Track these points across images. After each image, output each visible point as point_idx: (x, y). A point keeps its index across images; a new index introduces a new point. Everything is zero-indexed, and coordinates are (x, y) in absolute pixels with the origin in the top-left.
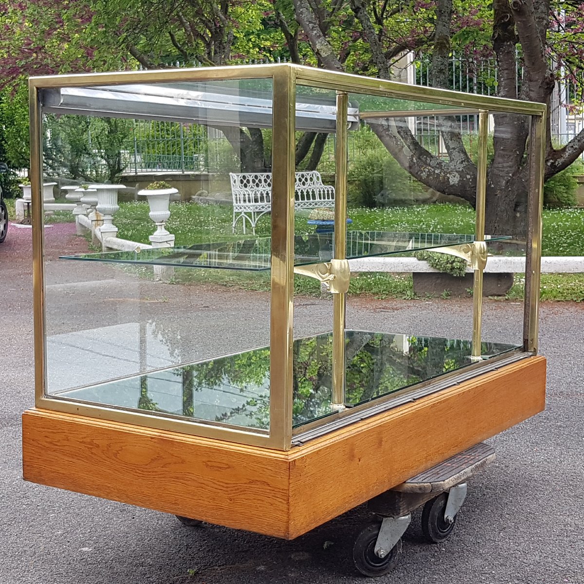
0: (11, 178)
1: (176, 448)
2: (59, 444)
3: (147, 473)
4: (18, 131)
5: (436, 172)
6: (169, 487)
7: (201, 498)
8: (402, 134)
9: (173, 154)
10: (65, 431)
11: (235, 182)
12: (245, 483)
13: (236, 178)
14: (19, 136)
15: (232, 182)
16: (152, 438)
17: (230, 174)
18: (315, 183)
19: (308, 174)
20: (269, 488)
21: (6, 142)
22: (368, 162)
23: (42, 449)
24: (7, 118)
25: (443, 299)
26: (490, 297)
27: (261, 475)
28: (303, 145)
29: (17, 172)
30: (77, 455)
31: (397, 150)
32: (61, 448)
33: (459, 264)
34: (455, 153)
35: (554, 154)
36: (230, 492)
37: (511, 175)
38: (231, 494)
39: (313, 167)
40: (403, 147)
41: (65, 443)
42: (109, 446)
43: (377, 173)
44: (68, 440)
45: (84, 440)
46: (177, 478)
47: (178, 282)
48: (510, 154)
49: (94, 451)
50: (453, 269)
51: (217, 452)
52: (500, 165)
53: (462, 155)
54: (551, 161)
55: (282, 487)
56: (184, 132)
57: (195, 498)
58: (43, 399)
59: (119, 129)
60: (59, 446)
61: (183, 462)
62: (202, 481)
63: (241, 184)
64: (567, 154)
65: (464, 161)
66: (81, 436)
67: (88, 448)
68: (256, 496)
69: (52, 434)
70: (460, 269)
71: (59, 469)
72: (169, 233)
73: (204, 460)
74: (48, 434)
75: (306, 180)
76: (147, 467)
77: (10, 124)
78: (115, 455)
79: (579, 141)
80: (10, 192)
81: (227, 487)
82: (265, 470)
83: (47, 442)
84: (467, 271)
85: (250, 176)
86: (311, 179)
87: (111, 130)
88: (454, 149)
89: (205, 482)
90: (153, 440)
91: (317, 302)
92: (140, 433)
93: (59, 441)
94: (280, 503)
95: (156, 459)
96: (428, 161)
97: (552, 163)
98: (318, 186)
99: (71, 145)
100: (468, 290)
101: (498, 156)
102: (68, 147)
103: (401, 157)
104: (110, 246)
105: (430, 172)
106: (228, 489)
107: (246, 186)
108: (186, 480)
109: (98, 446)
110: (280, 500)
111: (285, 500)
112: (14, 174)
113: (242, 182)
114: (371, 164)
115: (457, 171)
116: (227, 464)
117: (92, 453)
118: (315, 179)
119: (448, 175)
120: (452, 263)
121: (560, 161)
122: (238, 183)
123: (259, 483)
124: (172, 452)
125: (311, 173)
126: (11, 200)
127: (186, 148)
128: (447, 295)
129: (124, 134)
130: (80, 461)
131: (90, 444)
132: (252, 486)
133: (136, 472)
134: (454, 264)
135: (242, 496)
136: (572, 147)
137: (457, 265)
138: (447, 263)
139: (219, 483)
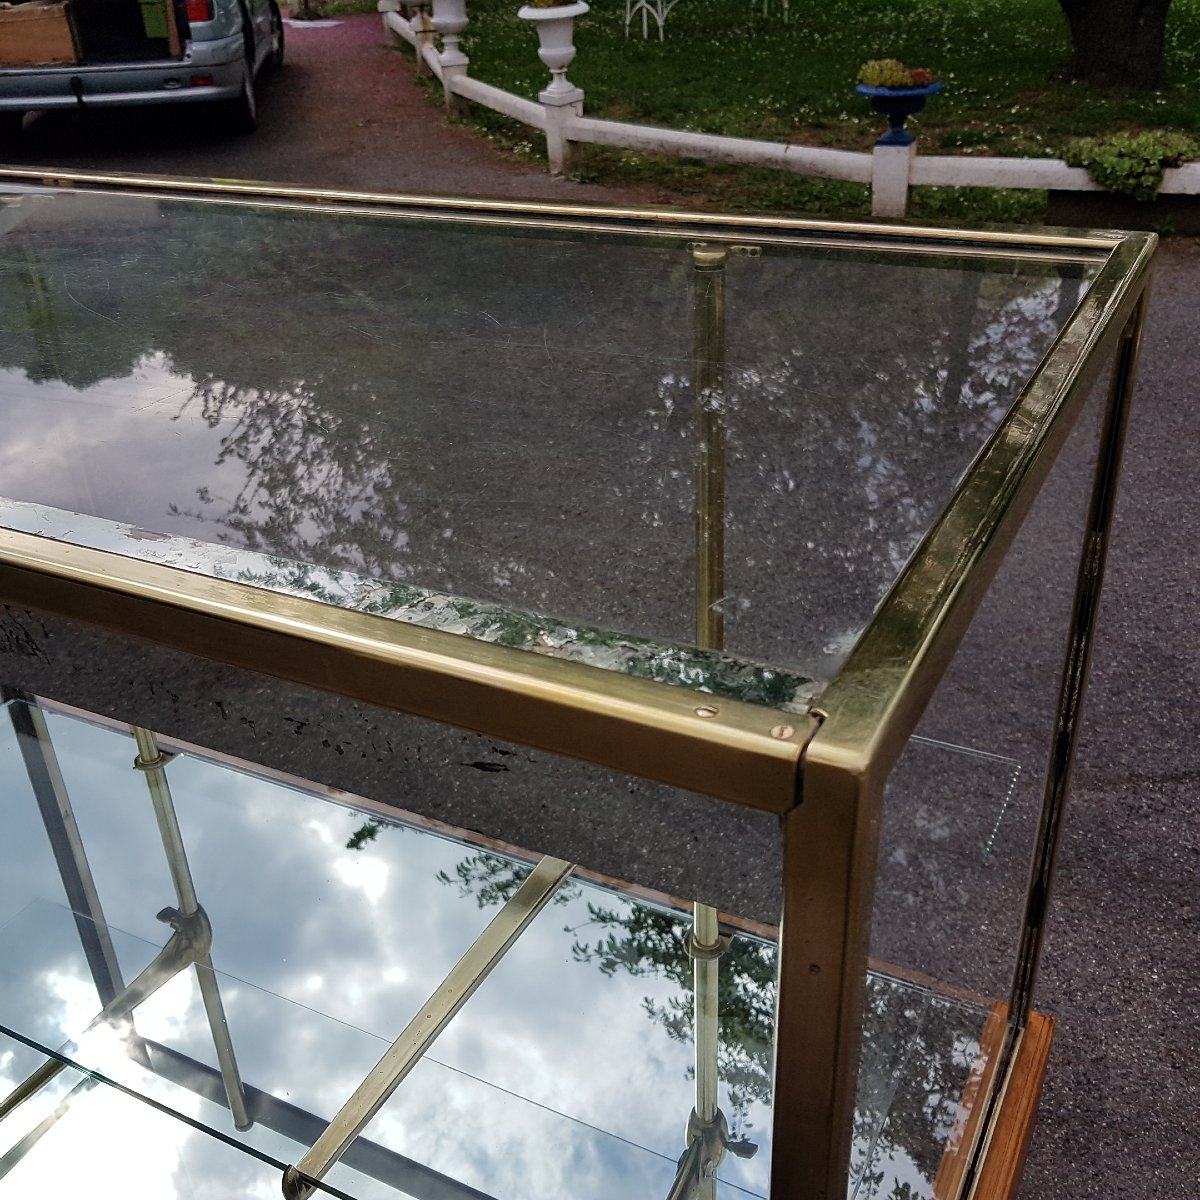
33: (1150, 179)
47: (594, 178)
50: (1139, 185)
70: (1152, 188)
72: (573, 87)
84: (1162, 191)
104: (460, 93)
120: (1136, 177)
134: (1142, 179)
137: (1148, 181)
138: (1128, 176)
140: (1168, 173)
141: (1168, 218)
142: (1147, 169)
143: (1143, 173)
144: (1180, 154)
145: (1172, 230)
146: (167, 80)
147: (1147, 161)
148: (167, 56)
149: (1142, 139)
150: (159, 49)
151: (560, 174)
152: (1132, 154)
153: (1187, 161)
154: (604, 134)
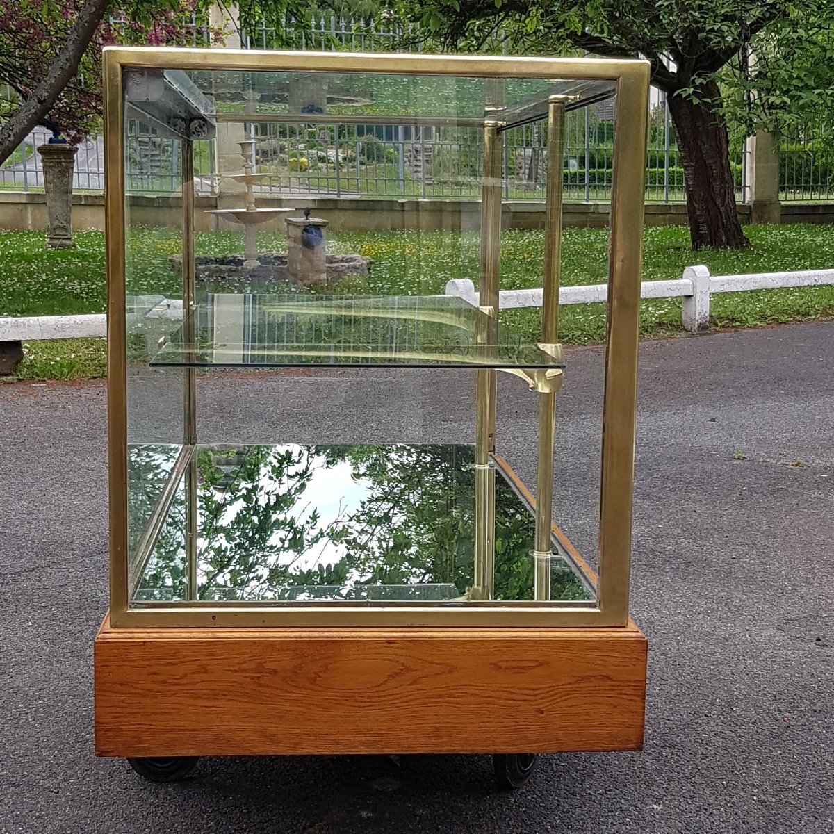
2: (182, 681)
3: (377, 699)
6: (424, 713)
7: (487, 719)
10: (201, 658)
12: (570, 683)
16: (389, 642)
20: (612, 683)
23: (142, 695)
27: (596, 667)
30: (226, 693)
32: (188, 687)
36: (540, 701)
38: (542, 704)
41: (202, 677)
42: (298, 668)
44: (206, 672)
45: (244, 666)
46: (440, 696)
49: (264, 681)
51: (518, 646)
55: (633, 678)
58: (130, 611)
60: (184, 685)
61: (452, 670)
62: (489, 693)
66: (236, 661)
67: (252, 678)
68: (587, 698)
69: (167, 668)
73: (493, 661)
74: (156, 669)
76: (378, 689)
78: (313, 680)
81: (536, 695)
82: (605, 658)
83: (154, 682)
89: (493, 694)
90: (392, 645)
92: (363, 637)
93: (184, 676)
94: (628, 703)
95: (397, 674)
106: (537, 697)
108: (458, 697)
109: (275, 672)
110: (631, 697)
111: (638, 696)
116: (537, 661)
117: (260, 685)
123: (592, 679)
124: (430, 659)
130: (231, 703)
131: (257, 670)
132: (580, 685)
133: (356, 701)
135: (562, 704)
139: (521, 691)
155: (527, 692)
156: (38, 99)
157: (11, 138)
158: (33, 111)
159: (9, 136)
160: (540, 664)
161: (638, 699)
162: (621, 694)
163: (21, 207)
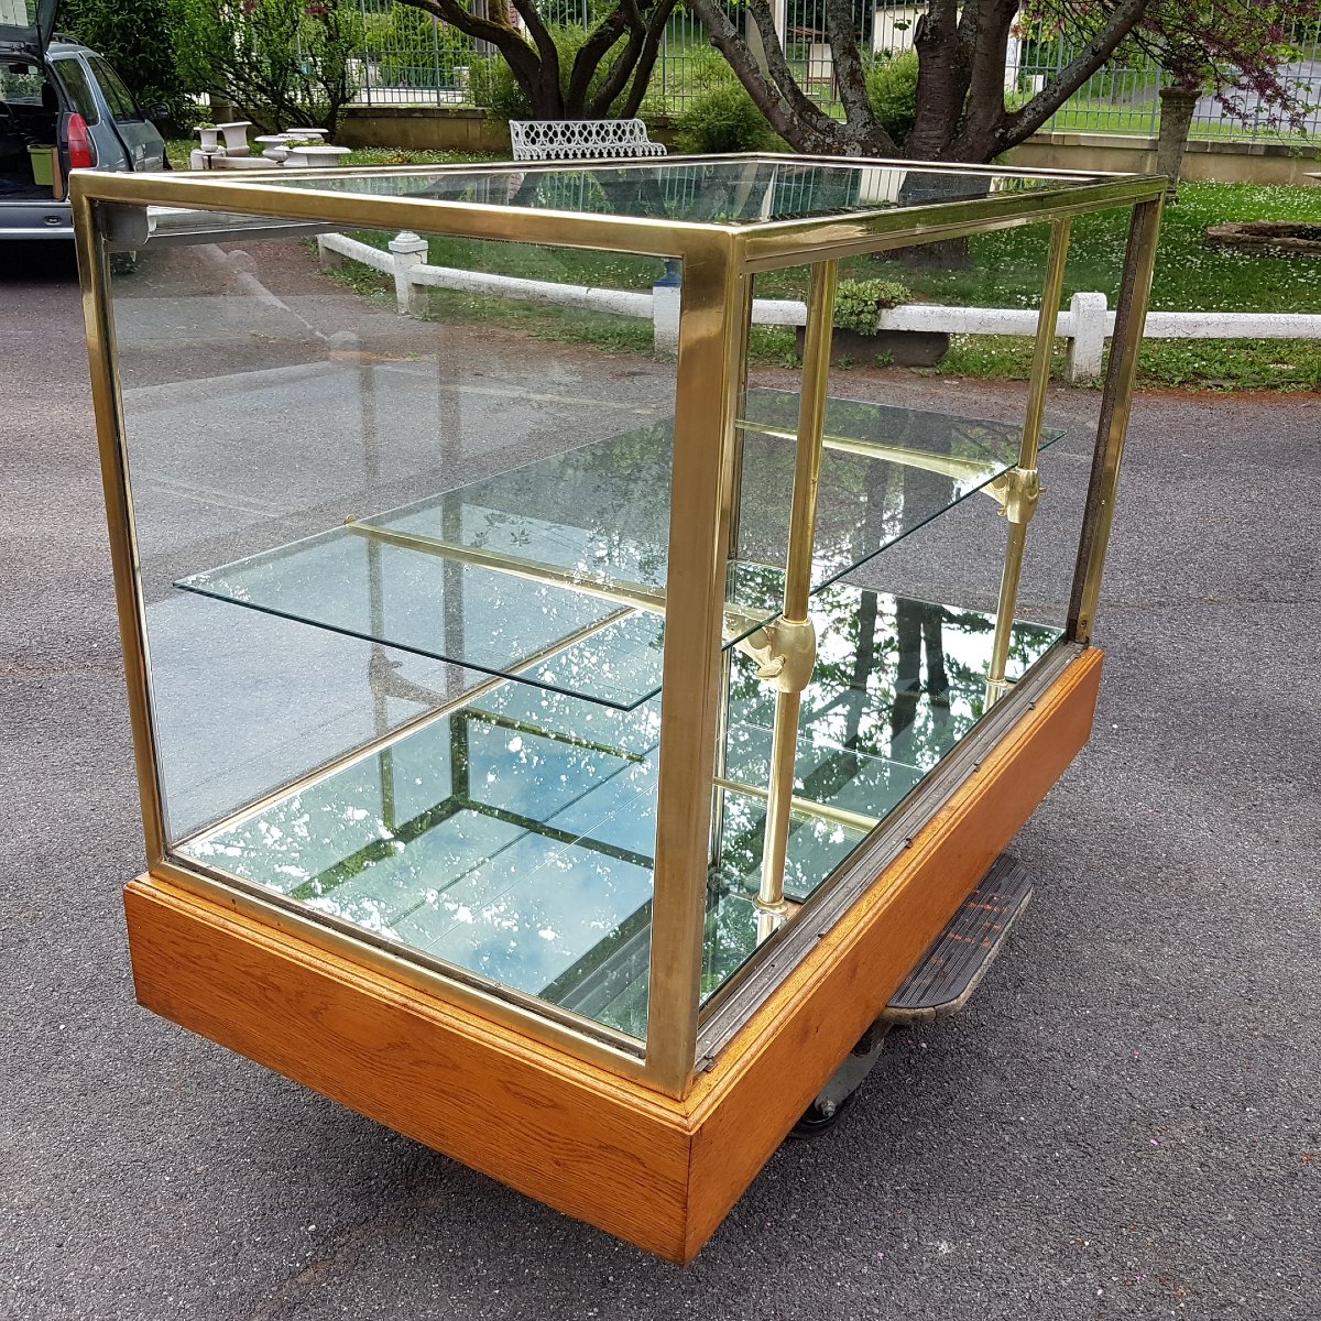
0: (186, 107)
1: (440, 1039)
2: (199, 962)
3: (379, 1065)
4: (192, 35)
5: (827, 140)
7: (495, 1142)
8: (776, 74)
9: (423, 66)
10: (211, 944)
11: (517, 135)
12: (591, 1145)
13: (519, 128)
14: (193, 42)
15: (513, 135)
17: (511, 121)
18: (637, 138)
19: (627, 124)
20: (643, 1169)
21: (174, 52)
22: (713, 102)
23: (168, 962)
24: (175, 13)
25: (841, 369)
26: (912, 369)
27: (624, 1140)
28: (619, 74)
29: (194, 98)
30: (236, 991)
31: (769, 105)
32: (204, 970)
33: (869, 316)
34: (856, 110)
35: (1007, 120)
36: (556, 1150)
37: (938, 150)
38: (558, 1154)
39: (630, 113)
40: (778, 99)
41: (213, 964)
42: (300, 994)
43: (724, 120)
44: (217, 961)
45: (250, 970)
46: (444, 1092)
47: (435, 317)
48: (940, 117)
49: (269, 994)
50: (859, 323)
51: (528, 1073)
52: (924, 135)
53: (866, 113)
54: (1001, 130)
55: (673, 1177)
56: (438, 32)
57: (482, 1137)
58: (163, 863)
59: (341, 35)
60: (201, 966)
61: (456, 1067)
62: (497, 1113)
63: (526, 140)
64: (1026, 120)
65: (869, 123)
66: (242, 962)
67: (259, 986)
68: (613, 1173)
69: (183, 941)
70: (871, 324)
71: (205, 1006)
72: (418, 238)
73: (502, 1078)
74: (176, 939)
75: (624, 132)
76: (380, 1054)
77: (178, 23)
78: (315, 1014)
79: (1045, 100)
80: (184, 130)
81: (551, 1141)
82: (634, 1134)
83: (174, 952)
84: (880, 327)
85: (541, 126)
86: (631, 132)
87: (331, 36)
88: (855, 102)
89: (502, 1116)
90: (390, 1010)
91: (648, 367)
93: (199, 957)
94: (666, 1203)
95: (398, 1046)
96: (814, 121)
97: (1002, 134)
98: (641, 143)
99: (271, 59)
100: (880, 358)
101: (922, 120)
102: (267, 61)
103: (775, 115)
104: (330, 247)
105: (818, 142)
106: (553, 1144)
107: (533, 142)
108: (463, 1102)
109: (278, 989)
110: (667, 1198)
111: (678, 1201)
112: (191, 101)
113: (528, 135)
114: (715, 104)
115: (858, 141)
116: (551, 1100)
117: (267, 998)
118: (637, 130)
119: (845, 147)
120: (858, 315)
121: (1014, 131)
122: (522, 137)
123: (619, 1153)
124: (431, 1044)
125: (631, 122)
126: (188, 142)
127: (441, 56)
128: (848, 363)
129: (350, 41)
130: (243, 1004)
131: (264, 979)
132: (606, 1154)
133: (358, 1057)
134: (862, 316)
135: (585, 1166)
136: (1034, 109)
137: (866, 318)
138: (851, 314)
139: (534, 1129)
140: (884, 312)
141: (889, 351)
142: (865, 309)
143: (862, 312)
144: (893, 298)
145: (893, 361)
146: (48, 218)
147: (866, 302)
148: (52, 198)
149: (862, 285)
150: (47, 192)
151: (407, 313)
152: (853, 296)
153: (899, 303)
154: (444, 278)
155: (539, 1131)
156: (1093, 50)
157: (1057, 95)
158: (1085, 63)
159: (1055, 91)
160: (555, 1106)
161: (678, 1205)
162: (655, 1188)
163: (1141, 153)
